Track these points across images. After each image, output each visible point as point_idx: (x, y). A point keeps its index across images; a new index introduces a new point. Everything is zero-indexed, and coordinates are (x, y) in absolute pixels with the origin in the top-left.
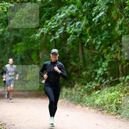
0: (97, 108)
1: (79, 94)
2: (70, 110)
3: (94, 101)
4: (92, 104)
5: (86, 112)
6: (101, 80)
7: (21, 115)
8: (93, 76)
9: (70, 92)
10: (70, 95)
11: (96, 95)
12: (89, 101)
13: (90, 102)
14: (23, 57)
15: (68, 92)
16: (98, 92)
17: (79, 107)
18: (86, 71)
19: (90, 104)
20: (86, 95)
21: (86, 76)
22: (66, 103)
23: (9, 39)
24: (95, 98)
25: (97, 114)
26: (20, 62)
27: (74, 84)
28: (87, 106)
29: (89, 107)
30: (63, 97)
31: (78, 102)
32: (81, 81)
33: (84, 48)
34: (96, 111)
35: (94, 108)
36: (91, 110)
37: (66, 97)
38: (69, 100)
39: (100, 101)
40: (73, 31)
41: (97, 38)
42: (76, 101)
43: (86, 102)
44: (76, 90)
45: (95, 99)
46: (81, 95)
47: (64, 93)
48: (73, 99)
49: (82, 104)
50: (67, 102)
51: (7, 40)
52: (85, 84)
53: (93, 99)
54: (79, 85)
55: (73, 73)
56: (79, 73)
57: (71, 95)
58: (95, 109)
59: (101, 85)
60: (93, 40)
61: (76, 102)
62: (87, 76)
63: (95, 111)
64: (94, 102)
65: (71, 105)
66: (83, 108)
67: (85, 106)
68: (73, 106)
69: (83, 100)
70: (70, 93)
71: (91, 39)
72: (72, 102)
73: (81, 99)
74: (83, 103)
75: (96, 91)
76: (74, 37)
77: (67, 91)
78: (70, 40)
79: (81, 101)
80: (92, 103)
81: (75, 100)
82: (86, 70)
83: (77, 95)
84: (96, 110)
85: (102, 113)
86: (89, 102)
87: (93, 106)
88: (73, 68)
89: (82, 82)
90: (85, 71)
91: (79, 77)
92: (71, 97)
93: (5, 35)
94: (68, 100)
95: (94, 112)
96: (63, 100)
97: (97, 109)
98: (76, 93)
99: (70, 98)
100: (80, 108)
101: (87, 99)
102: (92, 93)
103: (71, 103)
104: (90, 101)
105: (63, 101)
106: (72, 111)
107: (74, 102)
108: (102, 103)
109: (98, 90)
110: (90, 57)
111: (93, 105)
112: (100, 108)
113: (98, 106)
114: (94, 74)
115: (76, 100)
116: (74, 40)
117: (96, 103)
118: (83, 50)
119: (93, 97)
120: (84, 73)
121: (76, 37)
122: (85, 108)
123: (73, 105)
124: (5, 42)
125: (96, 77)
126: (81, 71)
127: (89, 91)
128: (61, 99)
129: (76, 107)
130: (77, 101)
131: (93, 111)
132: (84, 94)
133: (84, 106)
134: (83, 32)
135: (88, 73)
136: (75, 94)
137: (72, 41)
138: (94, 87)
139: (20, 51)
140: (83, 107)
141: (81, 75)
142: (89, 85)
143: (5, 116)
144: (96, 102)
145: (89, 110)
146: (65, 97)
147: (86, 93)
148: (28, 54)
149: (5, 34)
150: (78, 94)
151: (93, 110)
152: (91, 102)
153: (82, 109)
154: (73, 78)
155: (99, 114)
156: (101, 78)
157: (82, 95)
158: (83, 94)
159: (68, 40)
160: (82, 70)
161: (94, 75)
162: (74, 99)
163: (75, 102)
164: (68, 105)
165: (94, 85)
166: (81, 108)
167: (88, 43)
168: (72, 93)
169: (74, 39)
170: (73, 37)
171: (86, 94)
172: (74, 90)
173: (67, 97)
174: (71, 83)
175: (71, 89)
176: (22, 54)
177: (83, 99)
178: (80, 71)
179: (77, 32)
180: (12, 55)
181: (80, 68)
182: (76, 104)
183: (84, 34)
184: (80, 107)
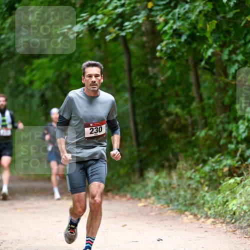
0: (233, 221)
1: (189, 185)
2: (165, 226)
3: (225, 203)
4: (221, 212)
5: (206, 231)
6: (243, 152)
7: (45, 240)
8: (222, 142)
9: (167, 181)
10: (166, 188)
11: (230, 190)
12: (212, 204)
13: (217, 207)
14: (48, 94)
15: (161, 181)
16: (236, 180)
17: (188, 218)
18: (207, 128)
19: (215, 212)
20: (206, 189)
21: (206, 140)
22: (157, 209)
23: (12, 49)
24: (227, 197)
25: (233, 236)
26: (38, 106)
27: (175, 161)
28: (207, 217)
29: (214, 218)
30: (149, 194)
31: (185, 205)
32: (194, 153)
33: (200, 72)
34: (231, 230)
35: (225, 220)
36: (219, 225)
37: (155, 193)
38: (163, 202)
39: (240, 204)
40: (171, 27)
41: (232, 47)
42: (180, 204)
43: (207, 206)
44: (181, 177)
45: (229, 198)
46: (193, 189)
47: (151, 184)
48: (172, 198)
49: (195, 211)
50: (159, 205)
51: (9, 53)
52: (205, 162)
53: (223, 197)
54: (190, 162)
55: (175, 135)
56: (189, 134)
57: (168, 189)
58: (228, 223)
59: (242, 163)
60: (222, 52)
61: (180, 207)
62: (208, 142)
63: (228, 229)
64: (225, 206)
65: (167, 214)
66: (197, 222)
67: (204, 216)
68: (174, 217)
69: (198, 202)
70: (165, 184)
71: (218, 50)
72: (171, 207)
73: (193, 200)
74: (198, 208)
75: (230, 179)
76: (173, 42)
77: (159, 178)
78: (164, 49)
79: (192, 204)
80: (220, 208)
81: (178, 201)
82: (206, 125)
83: (183, 188)
84: (232, 225)
85: (246, 235)
86: (214, 207)
87: (224, 216)
88: (174, 122)
89: (197, 156)
90: (203, 129)
91: (190, 142)
92: (167, 193)
93: (4, 39)
94: (161, 200)
95: (225, 231)
96: (149, 200)
97: (233, 223)
98: (180, 183)
99: (165, 198)
100: (192, 222)
101: (209, 199)
102: (220, 184)
103: (167, 208)
104: (215, 205)
105: (150, 203)
106: (172, 230)
107: (176, 207)
108: (245, 207)
109: (235, 175)
110: (216, 94)
111: (223, 214)
112: (241, 220)
113: (235, 217)
114: (225, 135)
115: (181, 200)
116: (174, 49)
117: (232, 210)
118: (197, 78)
119: (224, 194)
120: (202, 134)
121: (180, 43)
122: (203, 222)
123: (175, 215)
124: (4, 56)
125: (231, 143)
126: (193, 129)
127: (214, 178)
128: (143, 200)
129: (180, 219)
130: (184, 203)
131: (225, 228)
132: (200, 186)
133: (202, 216)
134: (195, 31)
135: (211, 132)
136: (179, 185)
137: (169, 51)
138: (226, 169)
139: (40, 78)
140: (198, 220)
141: (194, 138)
142: (214, 165)
143: (4, 241)
144: (230, 206)
145: (213, 227)
146: (154, 195)
147: (207, 183)
148: (61, 87)
149: (3, 36)
150: (185, 187)
151: (224, 225)
152: (219, 206)
153: (197, 224)
154: (174, 146)
155: (239, 236)
156: (242, 147)
157: (197, 190)
158: (197, 186)
159: (159, 48)
160: (196, 127)
161: (226, 138)
162: (175, 199)
163: (178, 205)
164: (160, 213)
165: (225, 162)
166: (195, 220)
167: (210, 57)
168: (170, 184)
169: (175, 45)
170: (170, 41)
171: (207, 185)
172: (174, 176)
173: (158, 194)
174: (168, 160)
175: (169, 174)
176: (44, 87)
177: (198, 198)
178: (190, 129)
179: (183, 31)
180: (21, 88)
181: (190, 121)
182: (182, 212)
183: (198, 34)
184: (191, 219)
